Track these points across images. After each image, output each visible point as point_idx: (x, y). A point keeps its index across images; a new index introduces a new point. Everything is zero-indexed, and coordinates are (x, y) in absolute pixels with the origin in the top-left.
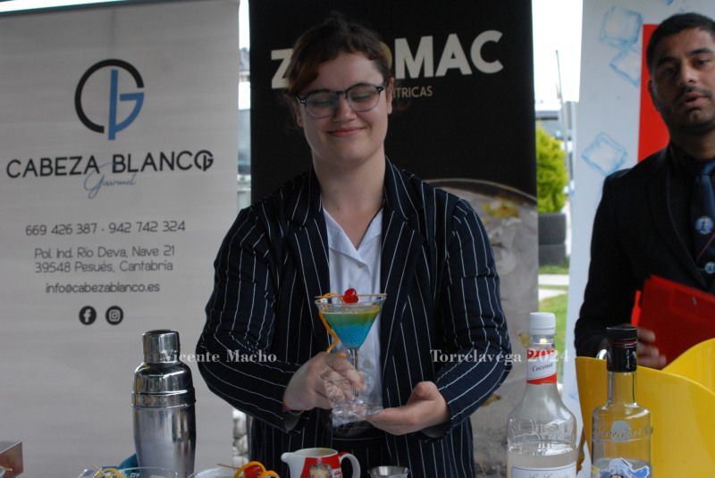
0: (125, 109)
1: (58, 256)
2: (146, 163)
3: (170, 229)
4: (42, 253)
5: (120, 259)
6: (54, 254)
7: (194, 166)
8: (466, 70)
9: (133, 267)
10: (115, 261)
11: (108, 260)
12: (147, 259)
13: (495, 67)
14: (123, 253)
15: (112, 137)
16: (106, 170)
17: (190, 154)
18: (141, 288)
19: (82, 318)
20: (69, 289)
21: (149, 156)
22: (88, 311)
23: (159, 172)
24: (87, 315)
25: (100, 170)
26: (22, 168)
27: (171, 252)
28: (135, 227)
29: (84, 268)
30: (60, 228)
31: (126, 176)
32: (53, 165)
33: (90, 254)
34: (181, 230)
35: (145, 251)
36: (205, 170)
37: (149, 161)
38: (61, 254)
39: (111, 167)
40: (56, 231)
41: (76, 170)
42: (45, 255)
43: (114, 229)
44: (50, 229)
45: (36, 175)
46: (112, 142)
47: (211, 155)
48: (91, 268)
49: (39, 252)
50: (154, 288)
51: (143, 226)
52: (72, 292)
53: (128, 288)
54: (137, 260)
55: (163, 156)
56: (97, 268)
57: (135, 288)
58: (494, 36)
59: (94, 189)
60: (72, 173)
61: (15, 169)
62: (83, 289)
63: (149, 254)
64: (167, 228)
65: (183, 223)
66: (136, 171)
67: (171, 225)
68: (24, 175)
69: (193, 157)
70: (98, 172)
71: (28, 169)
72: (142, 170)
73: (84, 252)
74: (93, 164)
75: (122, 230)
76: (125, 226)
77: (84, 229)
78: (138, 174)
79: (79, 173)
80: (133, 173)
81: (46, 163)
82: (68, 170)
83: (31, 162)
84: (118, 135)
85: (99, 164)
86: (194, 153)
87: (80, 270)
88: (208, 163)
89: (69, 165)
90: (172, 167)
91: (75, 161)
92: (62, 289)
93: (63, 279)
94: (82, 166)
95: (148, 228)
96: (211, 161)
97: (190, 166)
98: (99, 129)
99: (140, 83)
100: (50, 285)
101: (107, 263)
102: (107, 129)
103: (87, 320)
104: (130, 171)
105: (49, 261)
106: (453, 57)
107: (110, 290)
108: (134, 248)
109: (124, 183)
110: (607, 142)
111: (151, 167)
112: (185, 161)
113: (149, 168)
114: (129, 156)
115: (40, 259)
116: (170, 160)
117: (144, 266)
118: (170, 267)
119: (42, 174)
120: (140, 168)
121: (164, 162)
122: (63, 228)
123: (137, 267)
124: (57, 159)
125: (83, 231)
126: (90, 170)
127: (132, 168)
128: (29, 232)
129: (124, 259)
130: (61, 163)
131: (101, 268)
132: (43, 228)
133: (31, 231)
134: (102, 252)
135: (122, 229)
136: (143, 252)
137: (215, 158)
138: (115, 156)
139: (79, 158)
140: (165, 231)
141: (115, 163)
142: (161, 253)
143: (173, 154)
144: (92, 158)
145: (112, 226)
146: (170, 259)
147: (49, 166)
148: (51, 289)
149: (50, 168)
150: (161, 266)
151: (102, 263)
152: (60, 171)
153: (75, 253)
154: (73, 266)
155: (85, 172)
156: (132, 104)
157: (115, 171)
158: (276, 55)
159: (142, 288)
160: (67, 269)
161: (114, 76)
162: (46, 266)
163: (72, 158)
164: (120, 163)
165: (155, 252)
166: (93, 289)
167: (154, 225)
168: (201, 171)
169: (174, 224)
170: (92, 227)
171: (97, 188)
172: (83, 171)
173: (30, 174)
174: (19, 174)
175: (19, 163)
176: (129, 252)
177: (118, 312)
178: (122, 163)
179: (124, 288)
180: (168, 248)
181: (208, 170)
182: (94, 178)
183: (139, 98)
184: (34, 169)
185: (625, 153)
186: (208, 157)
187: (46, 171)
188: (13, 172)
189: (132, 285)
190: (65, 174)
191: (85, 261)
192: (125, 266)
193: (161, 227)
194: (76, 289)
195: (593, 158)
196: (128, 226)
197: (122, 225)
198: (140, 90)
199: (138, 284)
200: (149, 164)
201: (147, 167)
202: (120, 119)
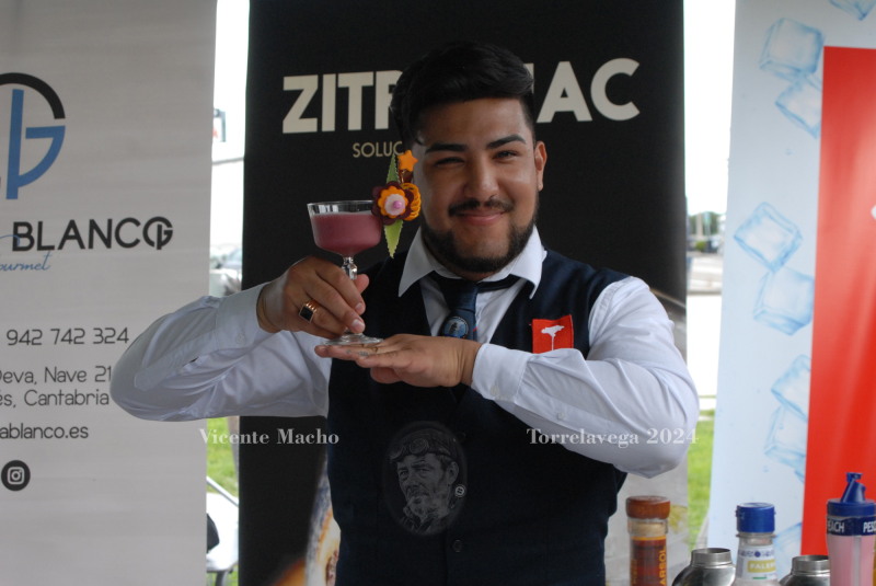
0: (34, 151)
2: (66, 237)
3: (105, 340)
5: (24, 387)
7: (143, 242)
8: (583, 115)
9: (45, 400)
10: (17, 390)
11: (4, 388)
12: (68, 388)
13: (628, 112)
14: (30, 377)
15: (12, 194)
17: (137, 223)
18: (57, 433)
21: (72, 225)
23: (87, 251)
27: (105, 378)
28: (49, 336)
31: (34, 256)
34: (123, 343)
35: (65, 374)
36: (159, 248)
37: (72, 233)
39: (11, 239)
43: (15, 339)
46: (11, 202)
47: (169, 224)
50: (79, 432)
51: (60, 337)
53: (38, 432)
54: (52, 388)
55: (93, 226)
57: (49, 433)
58: (627, 66)
63: (71, 380)
64: (99, 339)
65: (126, 330)
66: (52, 248)
67: (104, 335)
69: (142, 227)
72: (61, 247)
75: (28, 342)
76: (33, 335)
78: (55, 253)
80: (46, 252)
84: (22, 191)
86: (143, 223)
88: (164, 237)
90: (108, 243)
95: (69, 338)
96: (169, 234)
97: (137, 242)
99: (59, 112)
101: (4, 394)
102: (4, 183)
104: (40, 248)
106: (564, 95)
107: (9, 435)
108: (47, 369)
109: (30, 267)
110: (771, 218)
111: (75, 243)
112: (130, 233)
113: (72, 244)
114: (40, 224)
116: (105, 234)
117: (63, 398)
118: (106, 399)
120: (57, 246)
121: (96, 234)
123: (52, 399)
127: (44, 244)
129: (31, 386)
135: (27, 339)
136: (61, 376)
137: (175, 229)
138: (17, 225)
140: (95, 343)
141: (17, 236)
142: (90, 377)
143: (110, 222)
145: (12, 335)
146: (105, 388)
150: (91, 397)
157: (16, 248)
158: (290, 83)
159: (59, 433)
161: (18, 100)
164: (25, 236)
165: (81, 376)
167: (80, 333)
168: (154, 249)
169: (111, 333)
176: (39, 375)
177: (21, 469)
178: (28, 235)
179: (31, 433)
180: (101, 371)
181: (164, 248)
183: (57, 135)
185: (799, 235)
186: (165, 228)
189: (44, 427)
192: (32, 398)
193: (91, 336)
195: (751, 239)
196: (38, 334)
197: (27, 332)
198: (59, 122)
199: (54, 428)
200: (72, 238)
201: (68, 242)
202: (24, 169)
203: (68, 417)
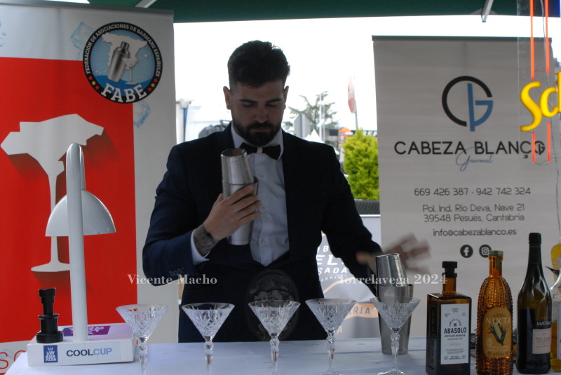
0: (480, 111)
1: (440, 211)
2: (499, 149)
3: (520, 193)
4: (428, 208)
5: (486, 213)
6: (437, 208)
9: (496, 218)
10: (483, 214)
11: (478, 213)
12: (506, 213)
14: (488, 209)
15: (472, 129)
16: (471, 152)
17: (529, 143)
18: (503, 232)
19: (463, 253)
20: (451, 233)
21: (501, 143)
22: (467, 248)
23: (508, 155)
24: (466, 251)
25: (467, 151)
26: (407, 148)
27: (522, 209)
28: (495, 192)
29: (461, 219)
30: (439, 191)
31: (485, 156)
32: (431, 147)
33: (465, 209)
34: (528, 194)
35: (504, 207)
36: (540, 154)
37: (501, 147)
38: (443, 209)
39: (474, 149)
40: (437, 193)
41: (448, 151)
42: (431, 209)
43: (480, 192)
44: (432, 192)
45: (419, 153)
46: (473, 133)
47: (543, 144)
48: (467, 219)
49: (425, 207)
50: (512, 232)
51: (501, 191)
52: (453, 235)
53: (494, 233)
54: (499, 213)
55: (510, 144)
56: (471, 219)
57: (499, 233)
59: (464, 164)
60: (445, 153)
61: (401, 148)
62: (462, 233)
63: (507, 210)
64: (518, 192)
65: (529, 189)
66: (492, 153)
67: (520, 190)
68: (409, 153)
70: (465, 153)
71: (411, 149)
72: (497, 153)
73: (460, 208)
74: (460, 147)
76: (487, 191)
77: (459, 192)
78: (494, 155)
79: (451, 153)
80: (490, 155)
81: (425, 145)
82: (442, 150)
83: (413, 144)
84: (477, 128)
85: (465, 148)
87: (459, 219)
88: (542, 150)
89: (443, 147)
90: (517, 151)
91: (447, 145)
92: (445, 233)
93: (446, 226)
94: (453, 148)
95: (504, 192)
96: (544, 148)
97: (530, 151)
98: (464, 124)
99: (489, 94)
100: (436, 230)
101: (477, 216)
102: (468, 124)
103: (466, 255)
104: (487, 153)
105: (434, 213)
107: (481, 234)
108: (496, 206)
109: (484, 161)
111: (503, 151)
112: (526, 147)
113: (501, 152)
114: (486, 143)
115: (427, 212)
116: (516, 147)
117: (504, 218)
118: (522, 218)
119: (423, 153)
120: (495, 152)
121: (512, 148)
122: (442, 191)
123: (499, 218)
124: (433, 143)
125: (458, 193)
126: (459, 151)
127: (489, 151)
128: (417, 193)
129: (489, 213)
130: (436, 146)
131: (473, 219)
132: (427, 191)
133: (419, 192)
134: (473, 208)
135: (485, 192)
136: (502, 208)
137: (546, 146)
138: (476, 143)
139: (450, 143)
140: (517, 194)
141: (476, 148)
142: (515, 208)
143: (517, 143)
144: (460, 143)
145: (479, 190)
146: (521, 213)
147: (428, 147)
148: (437, 233)
149: (429, 148)
150: (517, 218)
151: (473, 215)
152: (436, 151)
153: (453, 208)
154: (452, 218)
155: (456, 153)
156: (484, 108)
157: (477, 153)
159: (504, 232)
160: (448, 219)
161: (470, 89)
162: (431, 217)
163: (444, 143)
164: (480, 147)
165: (511, 208)
166: (469, 233)
168: (537, 155)
169: (522, 190)
170: (465, 191)
171: (466, 164)
172: (454, 152)
173: (414, 152)
174: (404, 152)
175: (404, 144)
176: (492, 208)
177: (487, 248)
178: (481, 147)
179: (490, 233)
180: (519, 206)
181: (542, 154)
182: (462, 157)
183: (490, 104)
184: (416, 149)
186: (541, 146)
187: (426, 150)
188: (400, 151)
189: (496, 230)
190: (440, 153)
191: (462, 214)
192: (490, 218)
193: (514, 191)
194: (456, 233)
196: (490, 190)
197: (485, 190)
198: (489, 99)
199: (501, 230)
200: (501, 149)
201: (500, 151)
202: (477, 118)
203: (507, 225)
